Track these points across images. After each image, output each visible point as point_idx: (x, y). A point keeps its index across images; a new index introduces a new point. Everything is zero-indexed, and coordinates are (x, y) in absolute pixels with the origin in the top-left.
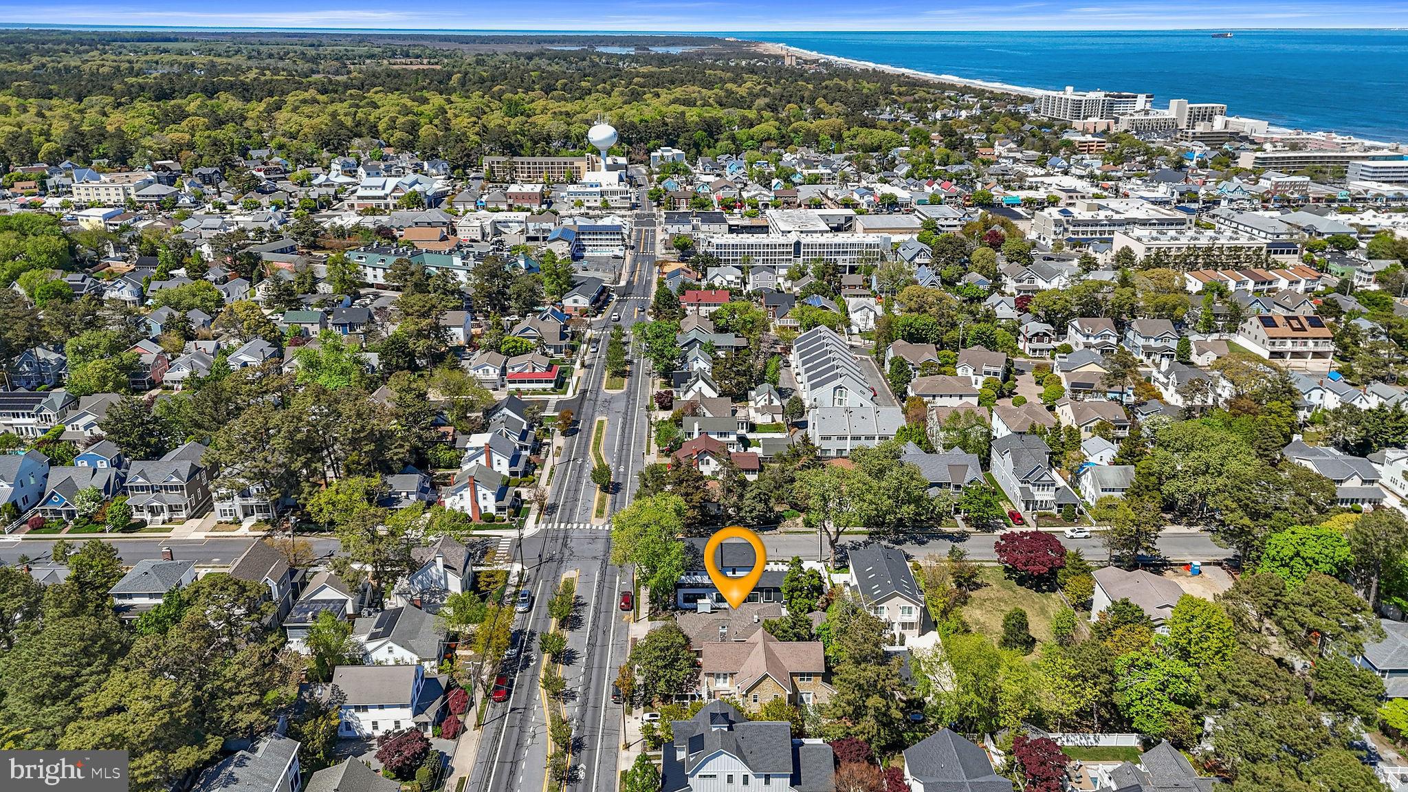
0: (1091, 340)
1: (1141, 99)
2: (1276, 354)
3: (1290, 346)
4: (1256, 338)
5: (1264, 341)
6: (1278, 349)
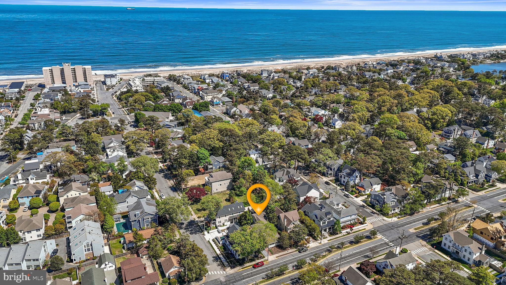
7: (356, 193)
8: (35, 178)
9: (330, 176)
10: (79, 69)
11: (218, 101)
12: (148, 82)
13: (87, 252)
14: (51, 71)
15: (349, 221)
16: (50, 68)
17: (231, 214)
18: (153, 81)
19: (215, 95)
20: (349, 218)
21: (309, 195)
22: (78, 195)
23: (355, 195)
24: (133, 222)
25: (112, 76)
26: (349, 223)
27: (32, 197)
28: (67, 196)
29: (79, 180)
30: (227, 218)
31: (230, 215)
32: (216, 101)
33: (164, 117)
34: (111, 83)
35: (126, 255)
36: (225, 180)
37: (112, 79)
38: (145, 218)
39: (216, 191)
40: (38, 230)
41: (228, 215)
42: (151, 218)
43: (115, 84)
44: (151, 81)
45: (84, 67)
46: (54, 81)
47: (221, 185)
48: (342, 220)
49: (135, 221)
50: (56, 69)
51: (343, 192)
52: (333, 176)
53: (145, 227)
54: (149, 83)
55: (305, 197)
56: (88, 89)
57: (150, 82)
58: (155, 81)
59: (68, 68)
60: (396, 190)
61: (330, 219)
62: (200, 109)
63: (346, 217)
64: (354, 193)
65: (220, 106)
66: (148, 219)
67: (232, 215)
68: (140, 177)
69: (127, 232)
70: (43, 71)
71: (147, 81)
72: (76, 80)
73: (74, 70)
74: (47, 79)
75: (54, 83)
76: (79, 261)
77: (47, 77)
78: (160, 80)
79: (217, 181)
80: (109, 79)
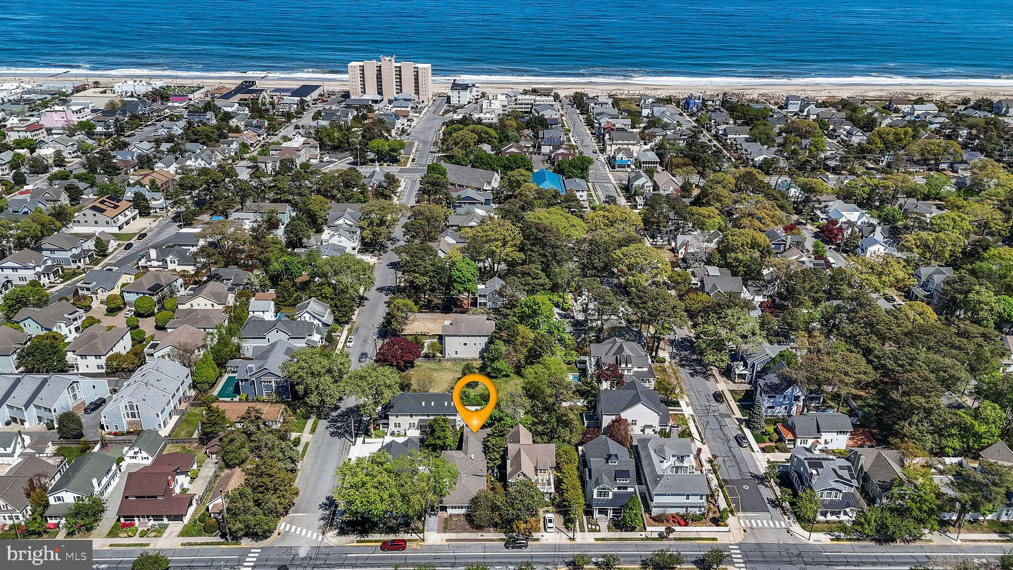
0: (38, 269)
2: (120, 228)
3: (122, 219)
4: (96, 222)
5: (107, 223)
6: (119, 224)
7: (771, 441)
8: (176, 262)
9: (740, 381)
10: (408, 68)
11: (625, 159)
12: (522, 104)
13: (131, 419)
14: (362, 69)
15: (683, 507)
16: (361, 64)
17: (424, 415)
18: (532, 104)
19: (625, 144)
20: (682, 500)
21: (627, 415)
22: (209, 307)
23: (763, 445)
24: (242, 382)
25: (465, 87)
26: (682, 511)
27: (144, 294)
28: (192, 305)
29: (229, 280)
30: (416, 420)
31: (421, 415)
32: (622, 158)
33: (481, 179)
34: (459, 101)
35: (190, 442)
36: (477, 336)
37: (462, 93)
38: (263, 379)
39: (453, 356)
40: (98, 356)
41: (418, 415)
42: (276, 382)
43: (466, 103)
44: (528, 104)
45: (417, 65)
46: (364, 89)
47: (465, 344)
48: (657, 500)
49: (246, 380)
50: (371, 66)
51: (742, 430)
52: (750, 383)
53: (265, 397)
54: (524, 106)
55: (614, 417)
56: (404, 109)
57: (526, 104)
58: (536, 103)
59: (389, 65)
60: (874, 462)
61: (626, 488)
62: (568, 171)
63: (672, 495)
64: (766, 438)
65: (629, 170)
66: (270, 382)
67: (426, 418)
68: (324, 295)
69: (229, 399)
70: (349, 69)
71: (521, 102)
72: (400, 90)
73: (399, 71)
74: (354, 84)
75: (364, 92)
76: (114, 430)
77: (354, 80)
78: (545, 103)
79: (457, 336)
80: (456, 93)
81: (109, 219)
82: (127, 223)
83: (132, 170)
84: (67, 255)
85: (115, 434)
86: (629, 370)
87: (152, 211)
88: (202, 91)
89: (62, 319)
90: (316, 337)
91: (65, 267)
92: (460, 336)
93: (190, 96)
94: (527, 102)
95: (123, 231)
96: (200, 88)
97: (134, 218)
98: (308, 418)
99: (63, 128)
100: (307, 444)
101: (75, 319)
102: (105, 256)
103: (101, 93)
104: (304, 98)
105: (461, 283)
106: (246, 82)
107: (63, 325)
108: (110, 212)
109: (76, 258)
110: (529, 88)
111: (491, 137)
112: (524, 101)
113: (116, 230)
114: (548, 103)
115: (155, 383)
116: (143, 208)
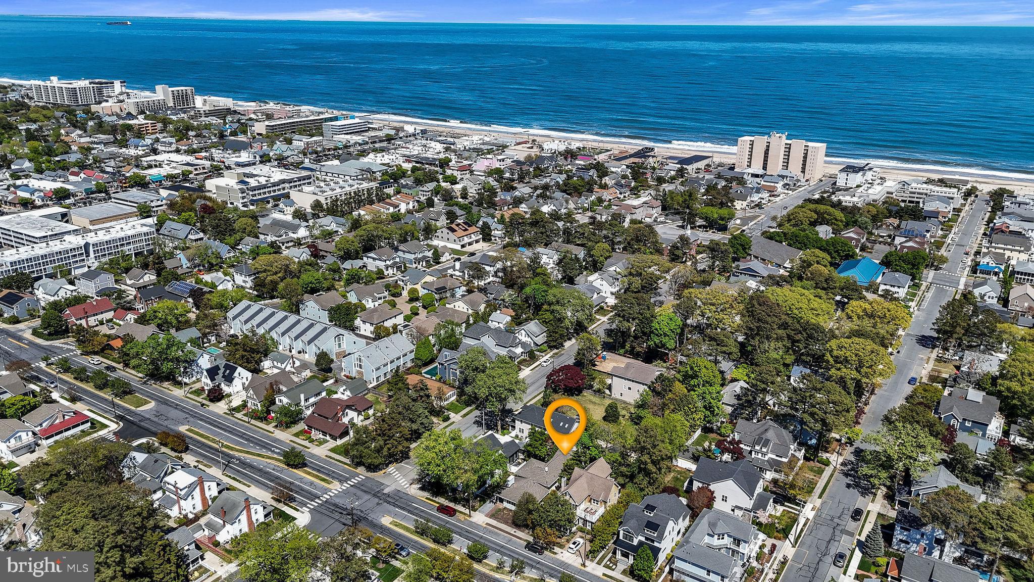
0: (388, 262)
1: (117, 84)
2: (463, 246)
3: (467, 240)
4: (448, 239)
5: (455, 241)
6: (463, 243)
10: (798, 146)
11: (992, 265)
13: (358, 369)
14: (752, 144)
16: (752, 138)
18: (926, 194)
19: (1008, 249)
21: (719, 489)
29: (491, 294)
33: (785, 256)
34: (846, 184)
35: (383, 396)
36: (640, 383)
38: (452, 366)
39: (619, 397)
44: (922, 194)
45: (809, 144)
46: (750, 163)
47: (630, 389)
48: (678, 563)
49: (442, 364)
50: (760, 142)
51: (853, 551)
56: (772, 184)
57: (918, 194)
58: (932, 193)
59: (779, 141)
63: (694, 564)
69: (429, 376)
70: (740, 143)
71: (914, 190)
72: (786, 166)
73: (788, 148)
74: (741, 157)
75: (749, 166)
76: (348, 374)
77: (741, 154)
78: (939, 194)
79: (622, 378)
80: (844, 175)
81: (456, 238)
82: (470, 244)
83: (506, 208)
84: (412, 257)
85: (347, 377)
86: (764, 454)
87: (493, 239)
88: (609, 153)
89: (372, 295)
90: (519, 350)
91: (407, 265)
92: (625, 379)
93: (596, 157)
94: (921, 191)
95: (464, 249)
96: (608, 151)
97: (477, 241)
98: (468, 405)
99: (485, 172)
100: (454, 422)
101: (380, 298)
102: (439, 263)
103: (529, 148)
104: (685, 166)
105: (657, 335)
106: (646, 148)
107: (370, 300)
108: (460, 232)
109: (418, 261)
110: (936, 177)
111: (836, 220)
112: (917, 190)
113: (458, 247)
114: (943, 194)
115: (384, 349)
116: (487, 236)
